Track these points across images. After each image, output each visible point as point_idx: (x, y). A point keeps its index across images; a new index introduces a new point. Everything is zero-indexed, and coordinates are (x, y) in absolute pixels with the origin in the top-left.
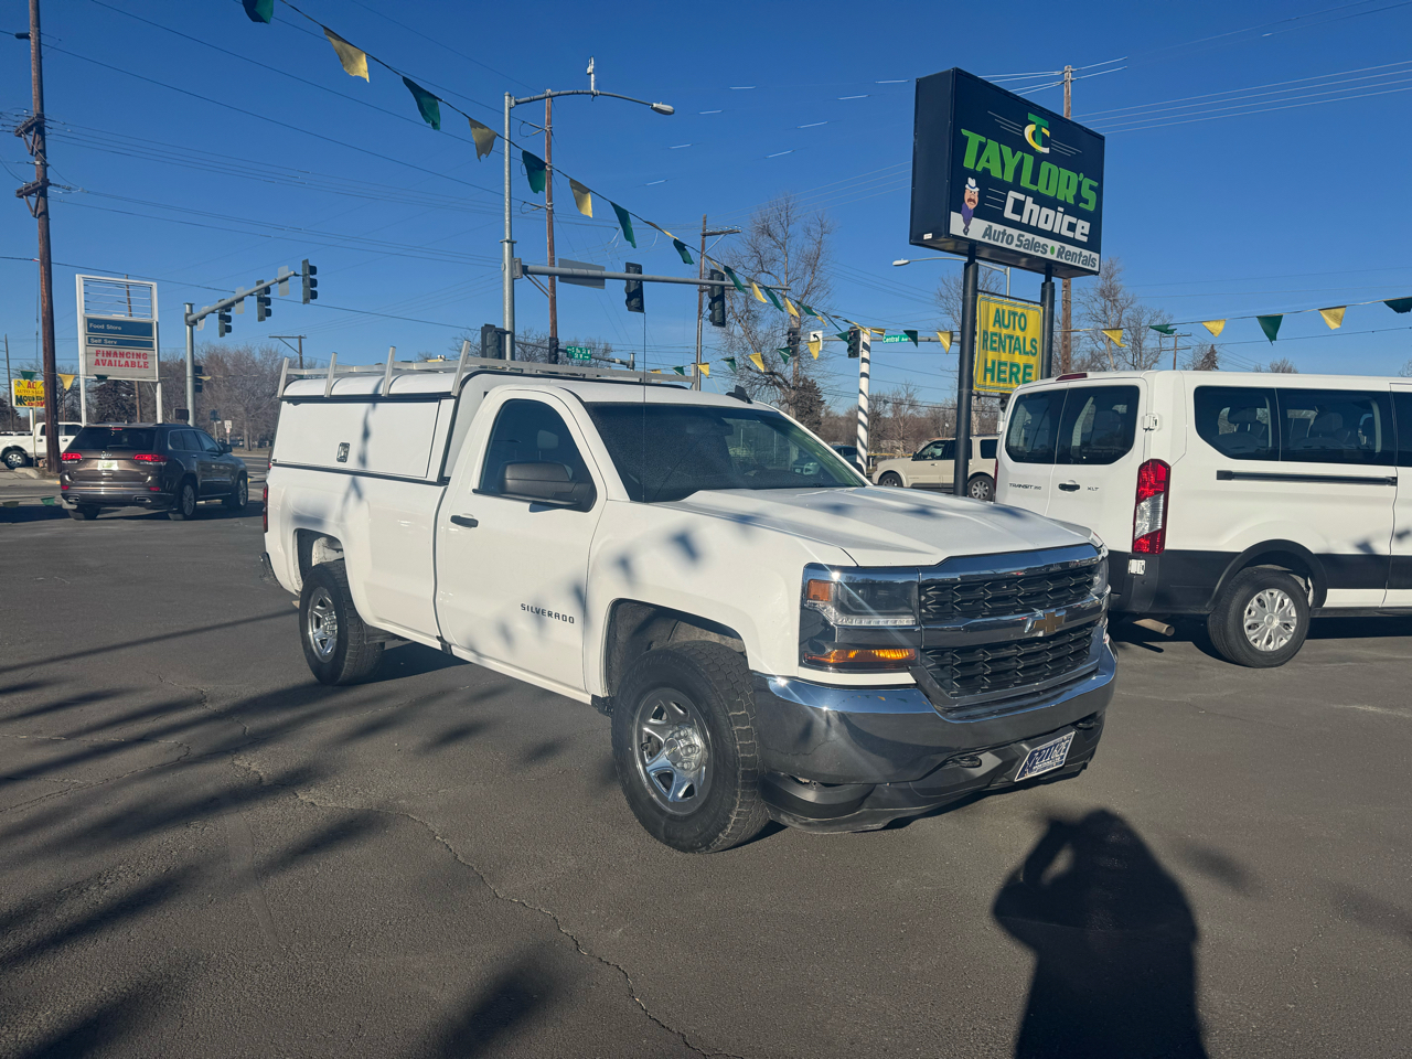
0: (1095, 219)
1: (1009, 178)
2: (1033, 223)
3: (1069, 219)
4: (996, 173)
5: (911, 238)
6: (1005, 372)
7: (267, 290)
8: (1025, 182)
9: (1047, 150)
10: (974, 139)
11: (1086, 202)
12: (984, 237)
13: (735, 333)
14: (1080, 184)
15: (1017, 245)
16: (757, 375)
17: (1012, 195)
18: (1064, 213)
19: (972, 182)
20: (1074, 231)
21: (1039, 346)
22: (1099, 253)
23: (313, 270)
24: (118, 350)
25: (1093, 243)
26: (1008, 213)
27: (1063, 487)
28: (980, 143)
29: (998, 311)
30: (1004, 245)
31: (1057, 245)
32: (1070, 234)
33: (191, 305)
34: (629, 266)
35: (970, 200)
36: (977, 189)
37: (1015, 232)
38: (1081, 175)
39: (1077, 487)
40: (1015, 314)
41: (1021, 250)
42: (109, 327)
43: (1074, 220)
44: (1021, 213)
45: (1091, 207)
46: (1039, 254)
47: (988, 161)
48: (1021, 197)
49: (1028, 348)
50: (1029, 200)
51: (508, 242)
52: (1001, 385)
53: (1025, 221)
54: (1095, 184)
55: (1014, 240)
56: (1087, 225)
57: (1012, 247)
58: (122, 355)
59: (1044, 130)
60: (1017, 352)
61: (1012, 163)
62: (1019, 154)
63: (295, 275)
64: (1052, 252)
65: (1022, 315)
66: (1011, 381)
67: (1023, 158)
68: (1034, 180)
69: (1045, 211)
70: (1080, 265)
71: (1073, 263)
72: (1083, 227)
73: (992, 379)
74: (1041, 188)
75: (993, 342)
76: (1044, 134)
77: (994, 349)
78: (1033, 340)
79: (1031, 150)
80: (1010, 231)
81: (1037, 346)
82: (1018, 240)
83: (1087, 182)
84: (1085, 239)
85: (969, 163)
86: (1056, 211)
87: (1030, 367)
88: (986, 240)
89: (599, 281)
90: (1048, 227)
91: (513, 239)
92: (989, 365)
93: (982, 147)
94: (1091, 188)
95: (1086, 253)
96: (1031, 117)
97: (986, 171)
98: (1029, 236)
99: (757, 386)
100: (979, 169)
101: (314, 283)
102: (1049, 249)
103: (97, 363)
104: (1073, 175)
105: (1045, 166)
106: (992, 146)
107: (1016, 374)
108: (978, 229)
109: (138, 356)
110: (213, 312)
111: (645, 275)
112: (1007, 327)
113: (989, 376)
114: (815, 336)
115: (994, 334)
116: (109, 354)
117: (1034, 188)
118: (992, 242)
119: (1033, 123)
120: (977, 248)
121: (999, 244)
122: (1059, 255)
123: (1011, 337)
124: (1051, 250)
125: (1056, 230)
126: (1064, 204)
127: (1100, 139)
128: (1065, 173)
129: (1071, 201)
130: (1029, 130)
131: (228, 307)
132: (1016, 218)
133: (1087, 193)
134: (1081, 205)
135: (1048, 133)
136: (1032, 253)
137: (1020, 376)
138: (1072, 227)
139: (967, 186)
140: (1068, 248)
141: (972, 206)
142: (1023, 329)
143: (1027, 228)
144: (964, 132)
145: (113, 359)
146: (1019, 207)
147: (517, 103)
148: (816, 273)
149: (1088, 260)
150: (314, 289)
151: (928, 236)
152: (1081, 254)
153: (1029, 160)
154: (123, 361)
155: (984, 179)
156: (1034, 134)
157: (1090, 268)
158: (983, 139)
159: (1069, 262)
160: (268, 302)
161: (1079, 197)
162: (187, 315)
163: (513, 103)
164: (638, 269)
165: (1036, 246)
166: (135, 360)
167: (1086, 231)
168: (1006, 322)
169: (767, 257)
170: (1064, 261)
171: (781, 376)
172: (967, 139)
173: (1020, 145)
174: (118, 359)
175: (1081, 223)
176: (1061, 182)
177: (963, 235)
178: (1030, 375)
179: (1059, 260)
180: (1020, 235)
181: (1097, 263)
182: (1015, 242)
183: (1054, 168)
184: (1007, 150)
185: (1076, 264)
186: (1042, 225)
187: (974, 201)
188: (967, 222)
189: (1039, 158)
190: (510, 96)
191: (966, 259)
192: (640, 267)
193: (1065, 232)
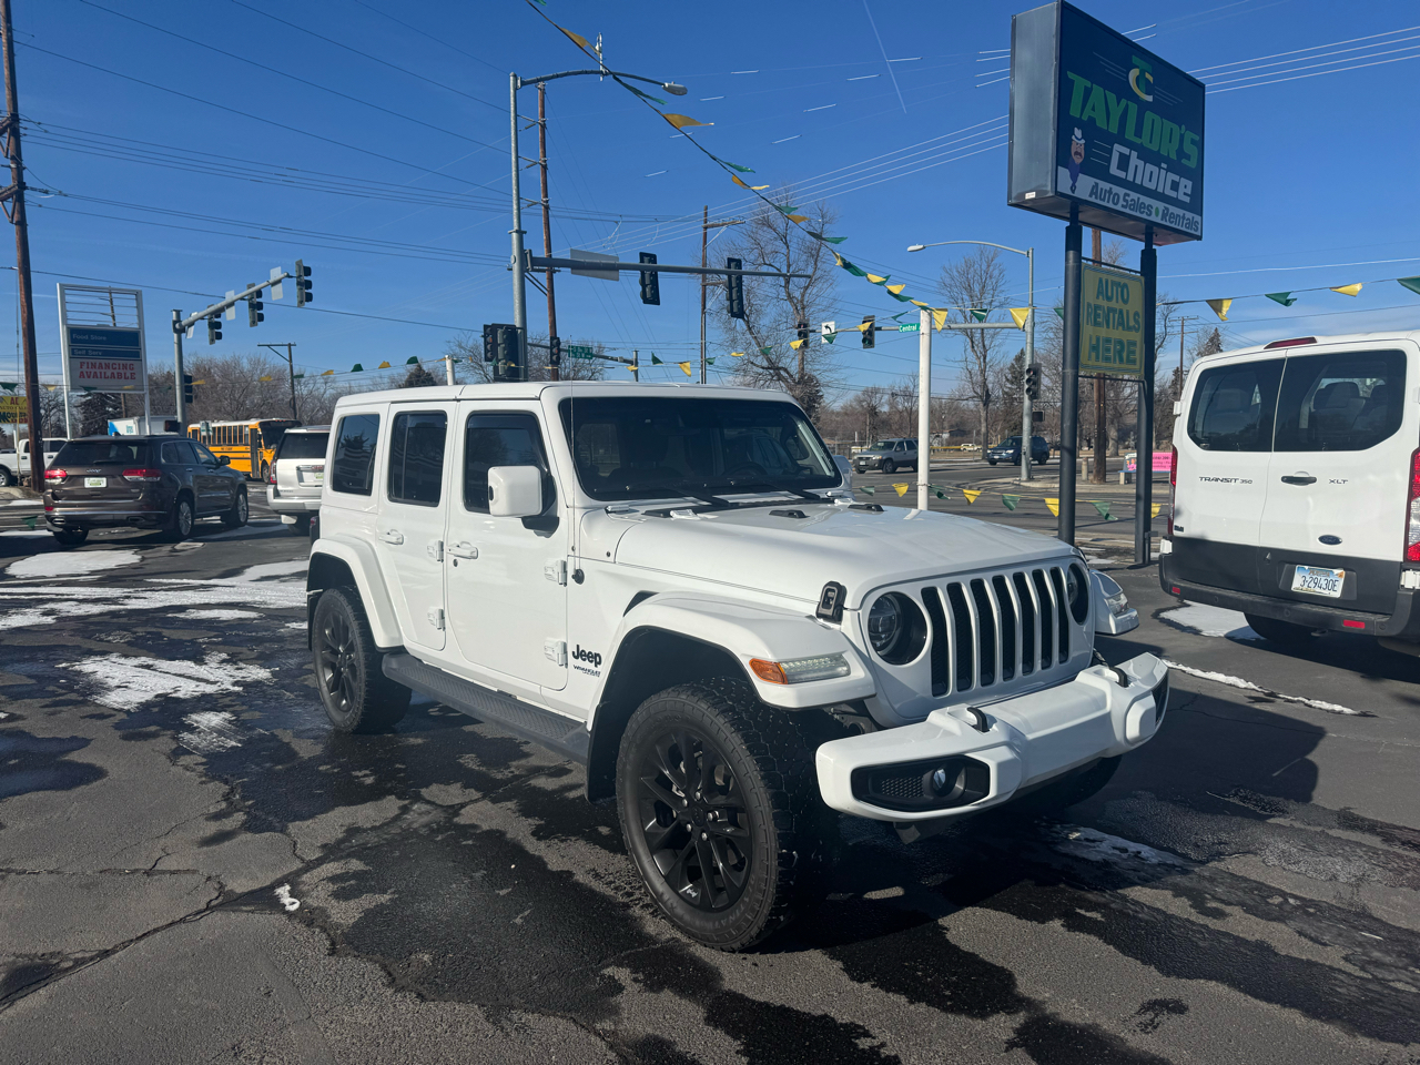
0: (1197, 176)
1: (1114, 129)
2: (1138, 181)
3: (1172, 177)
4: (1101, 123)
5: (1009, 197)
6: (1108, 350)
7: (259, 294)
8: (1130, 135)
9: (1150, 98)
10: (1080, 83)
11: (1188, 157)
12: (1090, 196)
13: (738, 328)
14: (1182, 136)
15: (1123, 206)
16: (761, 370)
17: (1117, 147)
18: (1167, 170)
19: (1078, 133)
20: (1177, 191)
21: (1141, 320)
22: (1201, 215)
23: (308, 271)
24: (103, 362)
25: (1196, 204)
26: (1114, 170)
27: (1289, 480)
28: (1086, 87)
29: (1101, 280)
30: (1111, 205)
31: (1161, 205)
32: (1173, 194)
33: (178, 312)
34: (643, 255)
35: (1076, 153)
36: (1083, 141)
37: (1121, 191)
38: (1183, 127)
39: (1313, 480)
40: (1118, 284)
41: (1127, 211)
42: (93, 337)
43: (1176, 178)
44: (1126, 171)
45: (1192, 164)
46: (1144, 216)
47: (1093, 109)
48: (1126, 151)
49: (1132, 323)
50: (1134, 154)
51: (517, 231)
52: (1104, 364)
53: (1130, 178)
54: (1197, 138)
55: (1121, 200)
56: (1190, 184)
57: (1119, 208)
58: (107, 366)
59: (1147, 75)
60: (1120, 328)
61: (1116, 112)
62: (1124, 102)
63: (288, 276)
64: (1157, 215)
65: (1125, 286)
66: (1115, 360)
67: (1127, 105)
68: (1138, 133)
69: (1150, 167)
70: (1184, 229)
71: (1176, 227)
72: (1186, 185)
73: (1097, 358)
74: (1144, 141)
75: (1097, 316)
76: (1147, 79)
77: (1096, 324)
78: (1136, 314)
79: (1135, 98)
80: (1116, 189)
81: (1140, 320)
82: (1125, 200)
83: (1189, 135)
84: (1187, 199)
85: (1075, 111)
86: (1160, 168)
87: (1134, 344)
88: (1093, 199)
89: (613, 273)
90: (1152, 186)
91: (522, 229)
92: (1094, 342)
93: (1088, 92)
94: (1193, 142)
95: (1189, 215)
96: (1135, 60)
97: (1092, 120)
98: (1134, 195)
99: (762, 382)
100: (1085, 118)
101: (308, 285)
102: (1153, 211)
103: (82, 375)
104: (1175, 127)
105: (1149, 115)
106: (1098, 91)
107: (1120, 353)
108: (1085, 186)
109: (125, 367)
110: (202, 318)
111: (660, 263)
112: (1109, 299)
113: (1093, 354)
114: (827, 327)
115: (1097, 307)
116: (94, 366)
117: (1138, 141)
118: (1098, 202)
119: (1137, 67)
120: (1081, 208)
121: (1105, 204)
122: (1164, 217)
123: (1114, 310)
124: (1156, 211)
125: (1160, 190)
126: (1167, 160)
127: (1201, 86)
128: (1168, 125)
129: (1173, 156)
130: (1133, 74)
131: (218, 313)
132: (1122, 174)
133: (1190, 149)
134: (1184, 161)
135: (1151, 79)
136: (1138, 214)
137: (1125, 355)
138: (1175, 186)
139: (1073, 137)
140: (1172, 209)
141: (1078, 160)
142: (1125, 302)
143: (1132, 186)
144: (1071, 75)
145: (98, 371)
146: (1124, 163)
147: (523, 83)
148: (819, 264)
149: (1192, 223)
150: (309, 291)
151: (1031, 195)
152: (1184, 218)
153: (1133, 108)
154: (109, 374)
155: (1090, 129)
156: (1138, 79)
157: (1193, 232)
158: (1089, 84)
159: (1173, 225)
160: (260, 306)
161: (1181, 153)
162: (175, 323)
163: (519, 85)
164: (653, 258)
165: (1141, 206)
166: (121, 371)
167: (1189, 191)
168: (1110, 294)
169: (769, 249)
170: (1168, 224)
171: (786, 370)
172: (1073, 82)
173: (1124, 91)
174: (103, 371)
175: (1184, 182)
176: (1162, 135)
177: (1070, 193)
178: (1134, 352)
179: (1163, 222)
180: (1126, 195)
181: (1199, 226)
182: (1121, 202)
183: (1157, 118)
184: (1112, 97)
185: (1179, 228)
186: (1147, 184)
187: (1080, 154)
188: (1074, 178)
189: (1143, 107)
190: (515, 76)
191: (1068, 224)
192: (654, 256)
193: (1169, 192)
